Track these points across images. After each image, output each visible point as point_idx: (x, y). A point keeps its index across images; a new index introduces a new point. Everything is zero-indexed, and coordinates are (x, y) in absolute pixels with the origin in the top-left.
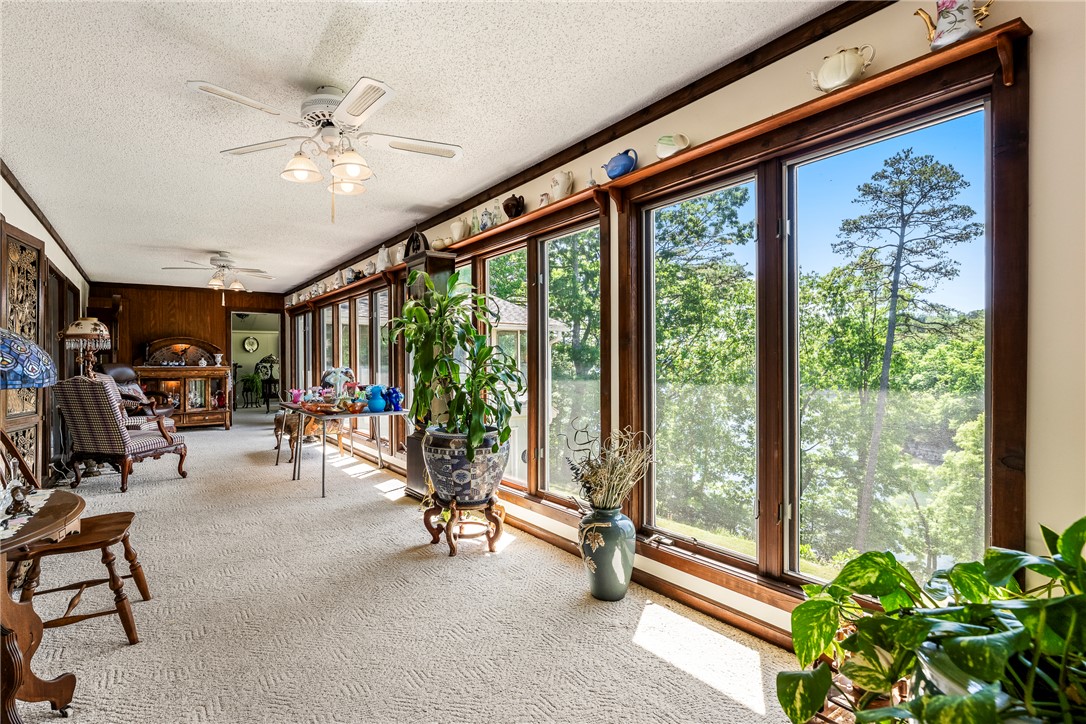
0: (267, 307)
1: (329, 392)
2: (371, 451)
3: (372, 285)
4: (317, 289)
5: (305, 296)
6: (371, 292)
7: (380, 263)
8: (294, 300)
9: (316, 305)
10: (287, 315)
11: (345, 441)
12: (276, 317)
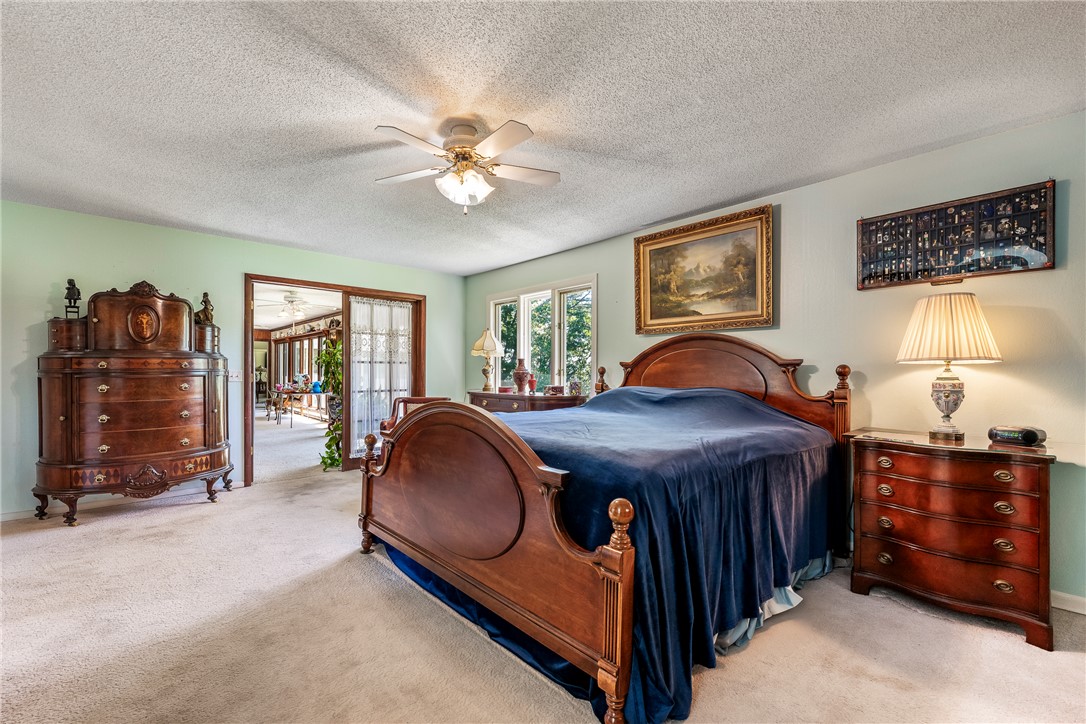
0: (261, 338)
1: (296, 386)
2: (317, 415)
3: (320, 335)
4: (293, 332)
5: (284, 334)
6: (319, 337)
7: (322, 325)
8: (277, 335)
9: (292, 340)
10: (273, 343)
11: (304, 412)
12: (267, 343)
